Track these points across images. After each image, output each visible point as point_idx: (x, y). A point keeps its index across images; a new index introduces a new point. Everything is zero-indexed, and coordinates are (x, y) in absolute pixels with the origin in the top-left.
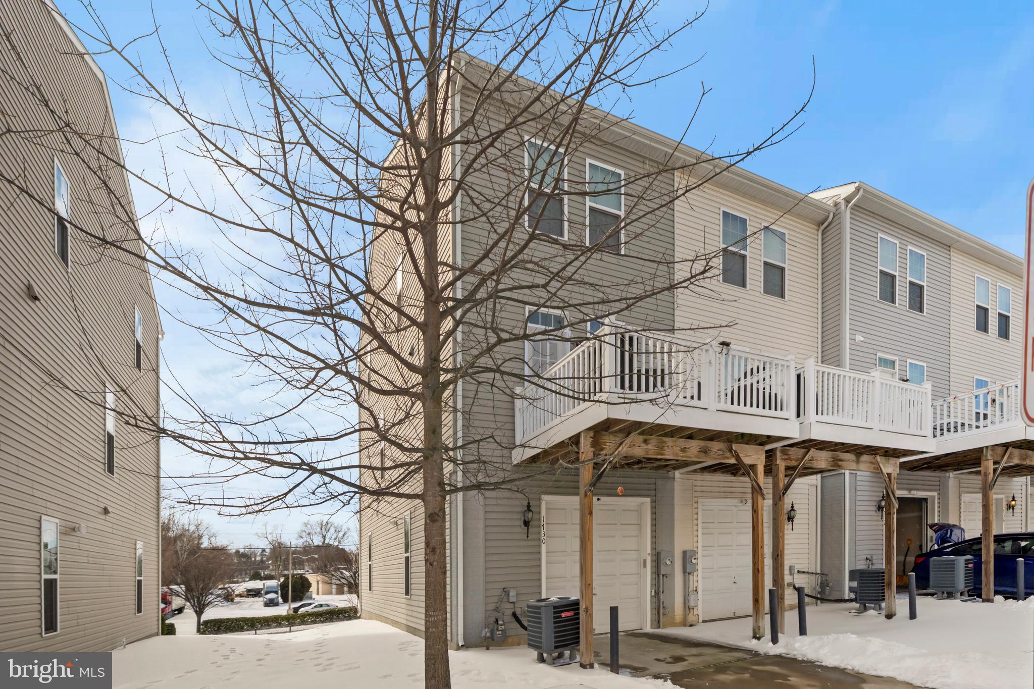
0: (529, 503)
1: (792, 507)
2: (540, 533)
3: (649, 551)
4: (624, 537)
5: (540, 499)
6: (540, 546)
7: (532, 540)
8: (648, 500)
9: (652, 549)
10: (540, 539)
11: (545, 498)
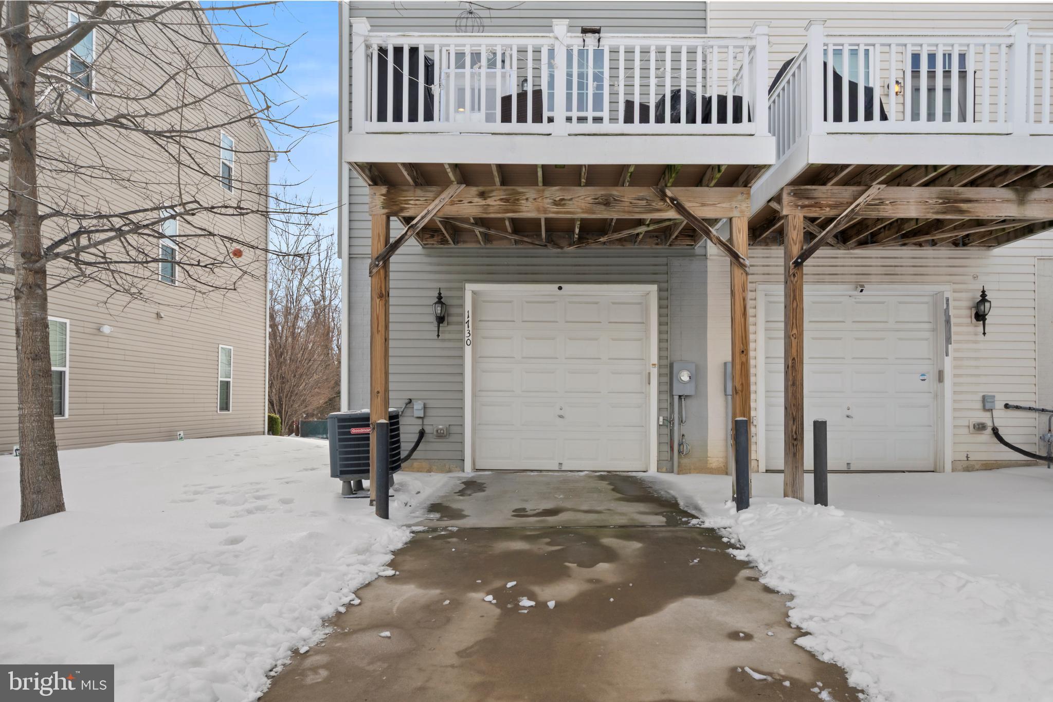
0: (440, 294)
1: (984, 295)
2: (462, 332)
3: (654, 359)
4: (613, 340)
5: (463, 289)
6: (462, 349)
7: (444, 340)
8: (654, 288)
9: (660, 358)
10: (462, 340)
11: (470, 287)
